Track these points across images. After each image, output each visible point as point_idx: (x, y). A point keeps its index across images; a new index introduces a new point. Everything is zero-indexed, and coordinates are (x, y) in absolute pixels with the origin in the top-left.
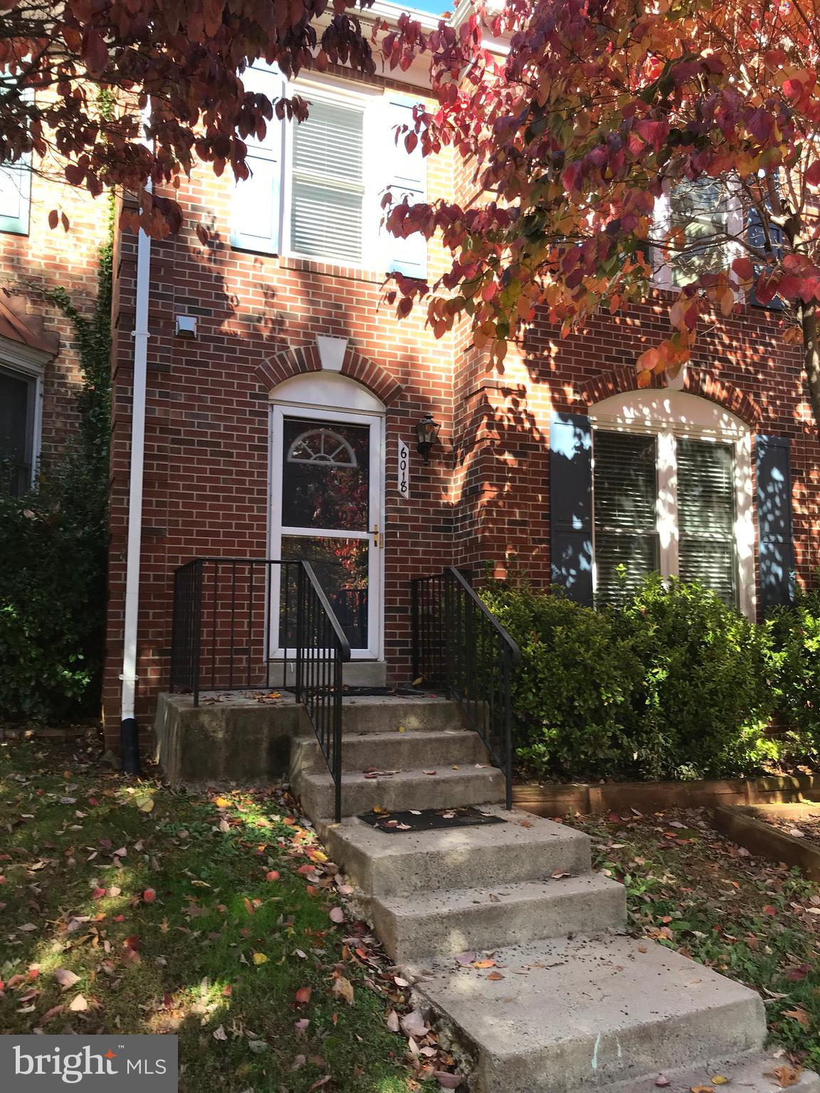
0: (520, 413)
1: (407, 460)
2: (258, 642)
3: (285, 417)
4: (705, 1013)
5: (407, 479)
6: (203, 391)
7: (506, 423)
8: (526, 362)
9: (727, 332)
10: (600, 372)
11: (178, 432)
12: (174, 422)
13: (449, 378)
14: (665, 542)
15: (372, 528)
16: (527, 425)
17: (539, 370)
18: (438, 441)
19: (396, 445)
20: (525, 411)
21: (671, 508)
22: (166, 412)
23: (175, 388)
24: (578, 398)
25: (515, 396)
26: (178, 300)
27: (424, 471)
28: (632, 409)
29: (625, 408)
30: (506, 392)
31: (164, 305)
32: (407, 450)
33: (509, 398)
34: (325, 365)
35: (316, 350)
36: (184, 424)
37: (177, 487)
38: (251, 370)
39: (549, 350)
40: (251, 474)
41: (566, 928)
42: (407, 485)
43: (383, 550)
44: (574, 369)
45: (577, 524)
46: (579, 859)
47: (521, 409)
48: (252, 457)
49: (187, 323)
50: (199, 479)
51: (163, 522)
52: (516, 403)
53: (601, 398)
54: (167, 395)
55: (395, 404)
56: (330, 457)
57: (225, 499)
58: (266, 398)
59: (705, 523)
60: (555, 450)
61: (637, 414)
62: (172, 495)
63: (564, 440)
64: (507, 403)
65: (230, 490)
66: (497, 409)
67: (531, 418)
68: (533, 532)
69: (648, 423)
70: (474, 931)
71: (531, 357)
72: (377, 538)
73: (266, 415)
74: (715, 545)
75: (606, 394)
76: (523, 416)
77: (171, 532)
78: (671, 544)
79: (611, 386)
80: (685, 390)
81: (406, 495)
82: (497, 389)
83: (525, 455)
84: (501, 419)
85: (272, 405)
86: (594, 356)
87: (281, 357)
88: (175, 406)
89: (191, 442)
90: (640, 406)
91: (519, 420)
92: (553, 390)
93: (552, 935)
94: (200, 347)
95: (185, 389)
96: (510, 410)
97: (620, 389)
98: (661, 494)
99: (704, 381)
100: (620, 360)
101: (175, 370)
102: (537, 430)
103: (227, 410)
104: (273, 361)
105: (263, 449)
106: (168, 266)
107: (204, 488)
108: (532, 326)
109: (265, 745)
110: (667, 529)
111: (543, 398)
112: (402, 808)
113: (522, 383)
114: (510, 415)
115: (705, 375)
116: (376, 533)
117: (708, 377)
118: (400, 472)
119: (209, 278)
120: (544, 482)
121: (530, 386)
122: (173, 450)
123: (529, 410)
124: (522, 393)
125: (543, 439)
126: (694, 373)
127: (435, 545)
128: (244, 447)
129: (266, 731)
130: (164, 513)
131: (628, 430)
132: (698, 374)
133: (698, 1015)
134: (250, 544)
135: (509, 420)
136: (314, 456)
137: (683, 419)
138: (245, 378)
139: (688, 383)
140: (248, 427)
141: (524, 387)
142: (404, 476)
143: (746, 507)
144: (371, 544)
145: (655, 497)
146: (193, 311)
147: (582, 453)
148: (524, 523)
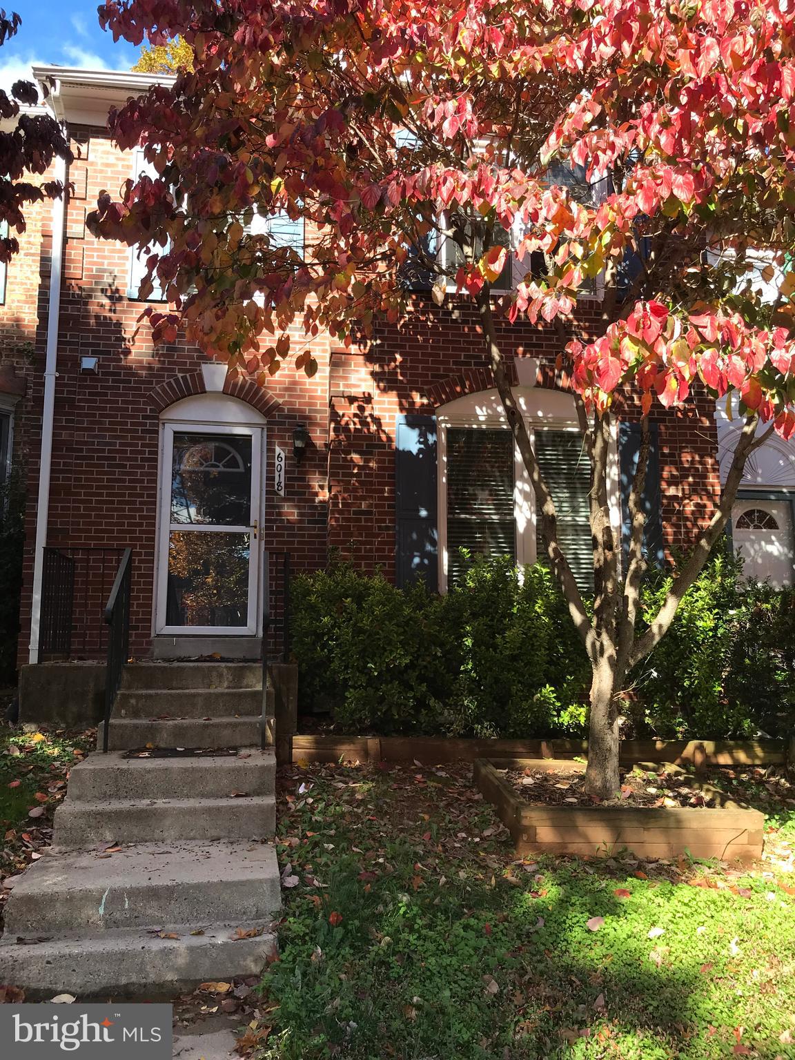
0: (366, 417)
1: (283, 463)
2: (147, 619)
3: (175, 433)
4: (216, 884)
5: (282, 479)
6: (101, 416)
7: (352, 426)
8: (373, 374)
9: (585, 329)
10: (448, 376)
11: (81, 450)
12: (78, 443)
14: (521, 526)
15: (252, 523)
16: (373, 428)
17: (386, 381)
18: (314, 445)
19: (274, 451)
20: (371, 415)
21: (526, 496)
22: (72, 436)
23: (79, 415)
24: (425, 401)
25: (361, 403)
26: (83, 345)
27: (299, 473)
28: (484, 409)
29: (477, 408)
30: (352, 399)
31: (71, 350)
32: (283, 455)
33: (356, 404)
34: (207, 389)
35: (200, 376)
36: (86, 443)
37: (79, 494)
38: (143, 396)
39: (395, 360)
40: (142, 481)
41: (214, 833)
42: (283, 485)
43: (263, 542)
44: (421, 375)
45: (423, 513)
46: (263, 784)
47: (367, 413)
48: (143, 467)
49: (89, 363)
50: (98, 487)
51: (67, 523)
52: (361, 409)
53: (448, 400)
54: (72, 421)
55: (274, 416)
56: (220, 465)
57: (119, 502)
58: (157, 418)
59: (575, 510)
60: (401, 448)
61: (489, 411)
62: (75, 501)
63: (409, 440)
64: (353, 409)
65: (123, 495)
66: (343, 415)
67: (377, 421)
68: (378, 521)
69: (502, 419)
70: (124, 827)
71: (377, 368)
72: (256, 531)
73: (157, 432)
74: (578, 528)
75: (454, 396)
76: (369, 420)
77: (74, 530)
78: (526, 529)
79: (458, 389)
80: (538, 385)
81: (282, 493)
82: (343, 397)
83: (371, 453)
84: (347, 424)
85: (164, 424)
86: (442, 363)
87: (169, 384)
88: (78, 429)
89: (92, 458)
90: (494, 405)
91: (364, 423)
92: (400, 396)
93: (198, 836)
94: (100, 380)
95: (87, 415)
96: (355, 415)
97: (467, 391)
98: (519, 484)
99: (559, 377)
100: (469, 364)
101: (80, 400)
102: (384, 431)
103: (121, 430)
104: (164, 390)
105: (153, 461)
106: (76, 319)
107: (101, 495)
108: (379, 342)
110: (524, 515)
111: (390, 403)
112: (172, 746)
113: (367, 391)
114: (356, 420)
115: (560, 371)
116: (255, 527)
117: (563, 373)
118: (277, 474)
119: (109, 325)
120: (390, 477)
121: (376, 393)
122: (76, 465)
123: (376, 413)
124: (368, 399)
125: (389, 439)
126: (547, 370)
127: (310, 536)
128: (136, 460)
129: (92, 685)
130: (67, 516)
131: (484, 427)
132: (553, 370)
133: (209, 885)
134: (140, 539)
135: (355, 424)
136: (205, 464)
137: (540, 414)
138: (138, 403)
139: (540, 379)
140: (140, 442)
141: (369, 394)
142: (280, 477)
143: (612, 493)
144: (252, 536)
145: (512, 486)
146: (95, 353)
147: (429, 451)
148: (370, 513)
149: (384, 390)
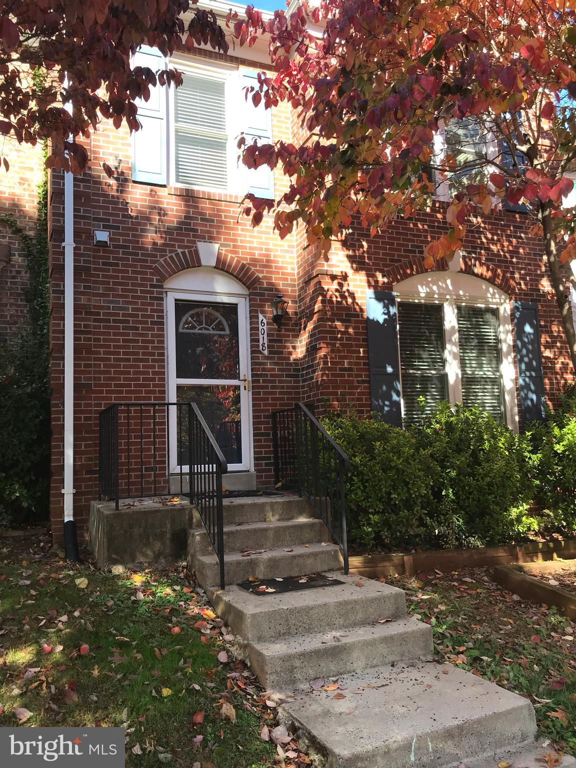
0: (345, 292)
1: (265, 328)
3: (176, 300)
4: (491, 717)
5: (266, 341)
6: (115, 283)
7: (334, 299)
8: (348, 257)
9: (490, 231)
10: (400, 261)
11: (99, 314)
12: (95, 307)
13: (293, 269)
14: (452, 380)
15: (242, 377)
16: (350, 300)
17: (358, 263)
18: (287, 313)
19: (257, 317)
20: (348, 290)
21: (455, 356)
22: (89, 300)
23: (95, 282)
24: (386, 280)
25: (340, 281)
26: (95, 219)
27: (278, 335)
28: (424, 287)
29: (419, 287)
30: (333, 277)
31: (85, 224)
32: (265, 321)
33: (336, 282)
34: (203, 263)
35: (197, 252)
36: (102, 308)
37: (99, 353)
38: (150, 267)
39: (362, 246)
40: (153, 342)
41: (391, 658)
42: (266, 345)
43: (251, 393)
44: (381, 259)
45: (390, 370)
46: (398, 608)
47: (345, 289)
48: (153, 329)
49: (102, 236)
50: (115, 347)
51: (90, 379)
52: (341, 285)
53: (402, 279)
54: (89, 288)
55: (256, 289)
56: (210, 328)
57: (135, 360)
58: (162, 287)
59: (480, 366)
60: (371, 318)
61: (428, 290)
62: (95, 359)
63: (376, 311)
64: (335, 285)
65: (138, 354)
66: (328, 290)
67: (352, 295)
68: (357, 376)
69: (436, 296)
70: (322, 665)
71: (351, 253)
72: (246, 384)
73: (162, 299)
74: (488, 380)
75: (406, 276)
76: (346, 294)
77: (96, 385)
78: (456, 381)
79: (409, 271)
80: (461, 271)
81: (266, 352)
82: (327, 275)
83: (349, 321)
84: (331, 297)
85: (166, 292)
86: (395, 250)
87: (171, 258)
88: (95, 295)
89: (108, 321)
90: (431, 285)
91: (343, 297)
92: (368, 276)
93: (380, 663)
94: (112, 252)
95: (102, 283)
96: (337, 290)
97: (414, 273)
98: (448, 346)
99: (475, 265)
100: (414, 252)
101: (95, 269)
102: (357, 304)
103: (133, 297)
104: (165, 261)
105: (161, 324)
106: (87, 196)
107: (119, 353)
108: (351, 231)
109: (168, 536)
110: (453, 371)
111: (361, 281)
112: (269, 577)
113: (344, 270)
114: (337, 294)
115: (475, 261)
116: (245, 380)
117: (477, 263)
118: (261, 337)
119: (117, 203)
120: (364, 340)
121: (350, 272)
122: (95, 327)
123: (351, 289)
124: (345, 277)
125: (362, 310)
126: (467, 260)
127: (288, 387)
128: (147, 323)
129: (169, 526)
130: (90, 373)
131: (423, 301)
132: (470, 260)
133: (487, 719)
134: (154, 392)
135: (337, 297)
136: (198, 327)
137: (461, 293)
138: (146, 273)
139: (463, 267)
140: (149, 308)
141: (346, 273)
142: (263, 339)
143: (508, 354)
144: (242, 388)
145: (443, 348)
146: (106, 227)
147: (390, 320)
148: (350, 369)
149: (357, 270)
